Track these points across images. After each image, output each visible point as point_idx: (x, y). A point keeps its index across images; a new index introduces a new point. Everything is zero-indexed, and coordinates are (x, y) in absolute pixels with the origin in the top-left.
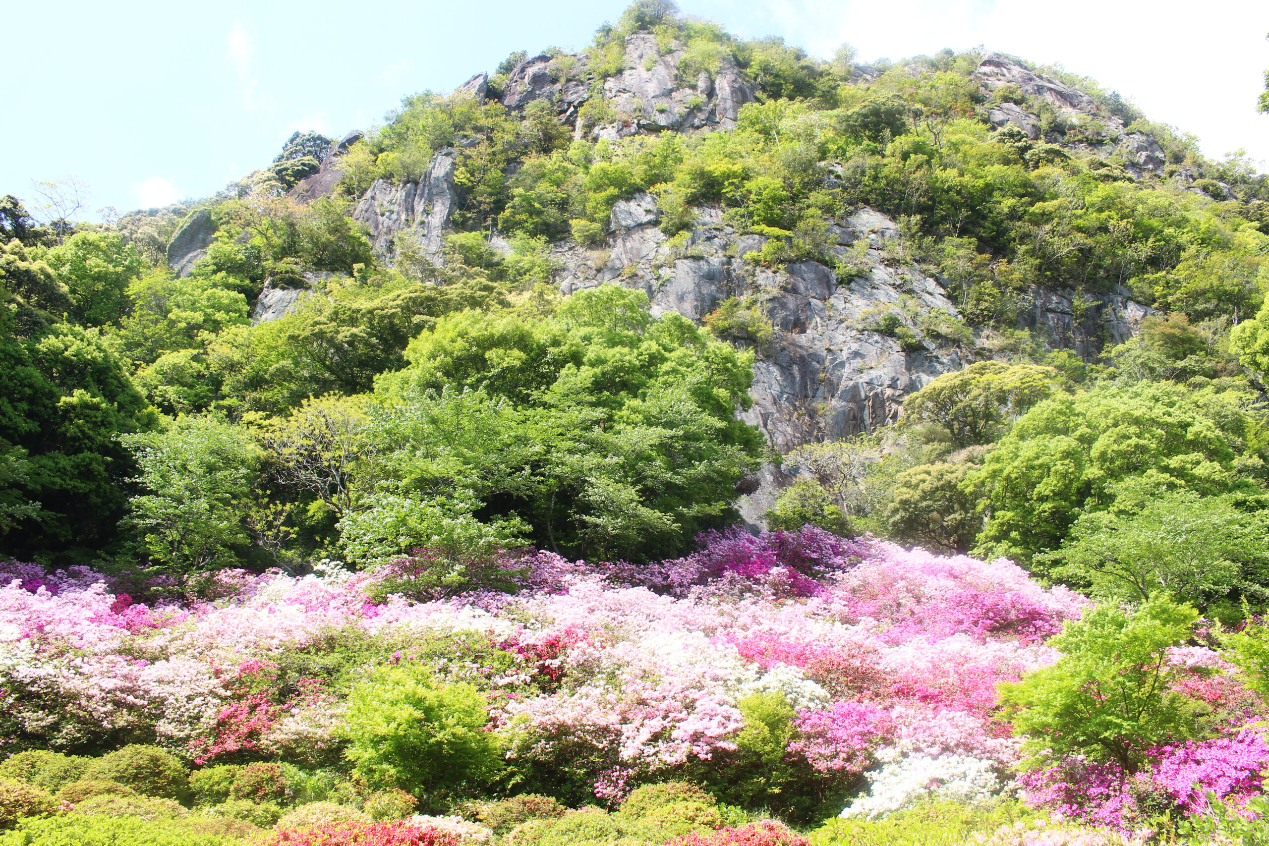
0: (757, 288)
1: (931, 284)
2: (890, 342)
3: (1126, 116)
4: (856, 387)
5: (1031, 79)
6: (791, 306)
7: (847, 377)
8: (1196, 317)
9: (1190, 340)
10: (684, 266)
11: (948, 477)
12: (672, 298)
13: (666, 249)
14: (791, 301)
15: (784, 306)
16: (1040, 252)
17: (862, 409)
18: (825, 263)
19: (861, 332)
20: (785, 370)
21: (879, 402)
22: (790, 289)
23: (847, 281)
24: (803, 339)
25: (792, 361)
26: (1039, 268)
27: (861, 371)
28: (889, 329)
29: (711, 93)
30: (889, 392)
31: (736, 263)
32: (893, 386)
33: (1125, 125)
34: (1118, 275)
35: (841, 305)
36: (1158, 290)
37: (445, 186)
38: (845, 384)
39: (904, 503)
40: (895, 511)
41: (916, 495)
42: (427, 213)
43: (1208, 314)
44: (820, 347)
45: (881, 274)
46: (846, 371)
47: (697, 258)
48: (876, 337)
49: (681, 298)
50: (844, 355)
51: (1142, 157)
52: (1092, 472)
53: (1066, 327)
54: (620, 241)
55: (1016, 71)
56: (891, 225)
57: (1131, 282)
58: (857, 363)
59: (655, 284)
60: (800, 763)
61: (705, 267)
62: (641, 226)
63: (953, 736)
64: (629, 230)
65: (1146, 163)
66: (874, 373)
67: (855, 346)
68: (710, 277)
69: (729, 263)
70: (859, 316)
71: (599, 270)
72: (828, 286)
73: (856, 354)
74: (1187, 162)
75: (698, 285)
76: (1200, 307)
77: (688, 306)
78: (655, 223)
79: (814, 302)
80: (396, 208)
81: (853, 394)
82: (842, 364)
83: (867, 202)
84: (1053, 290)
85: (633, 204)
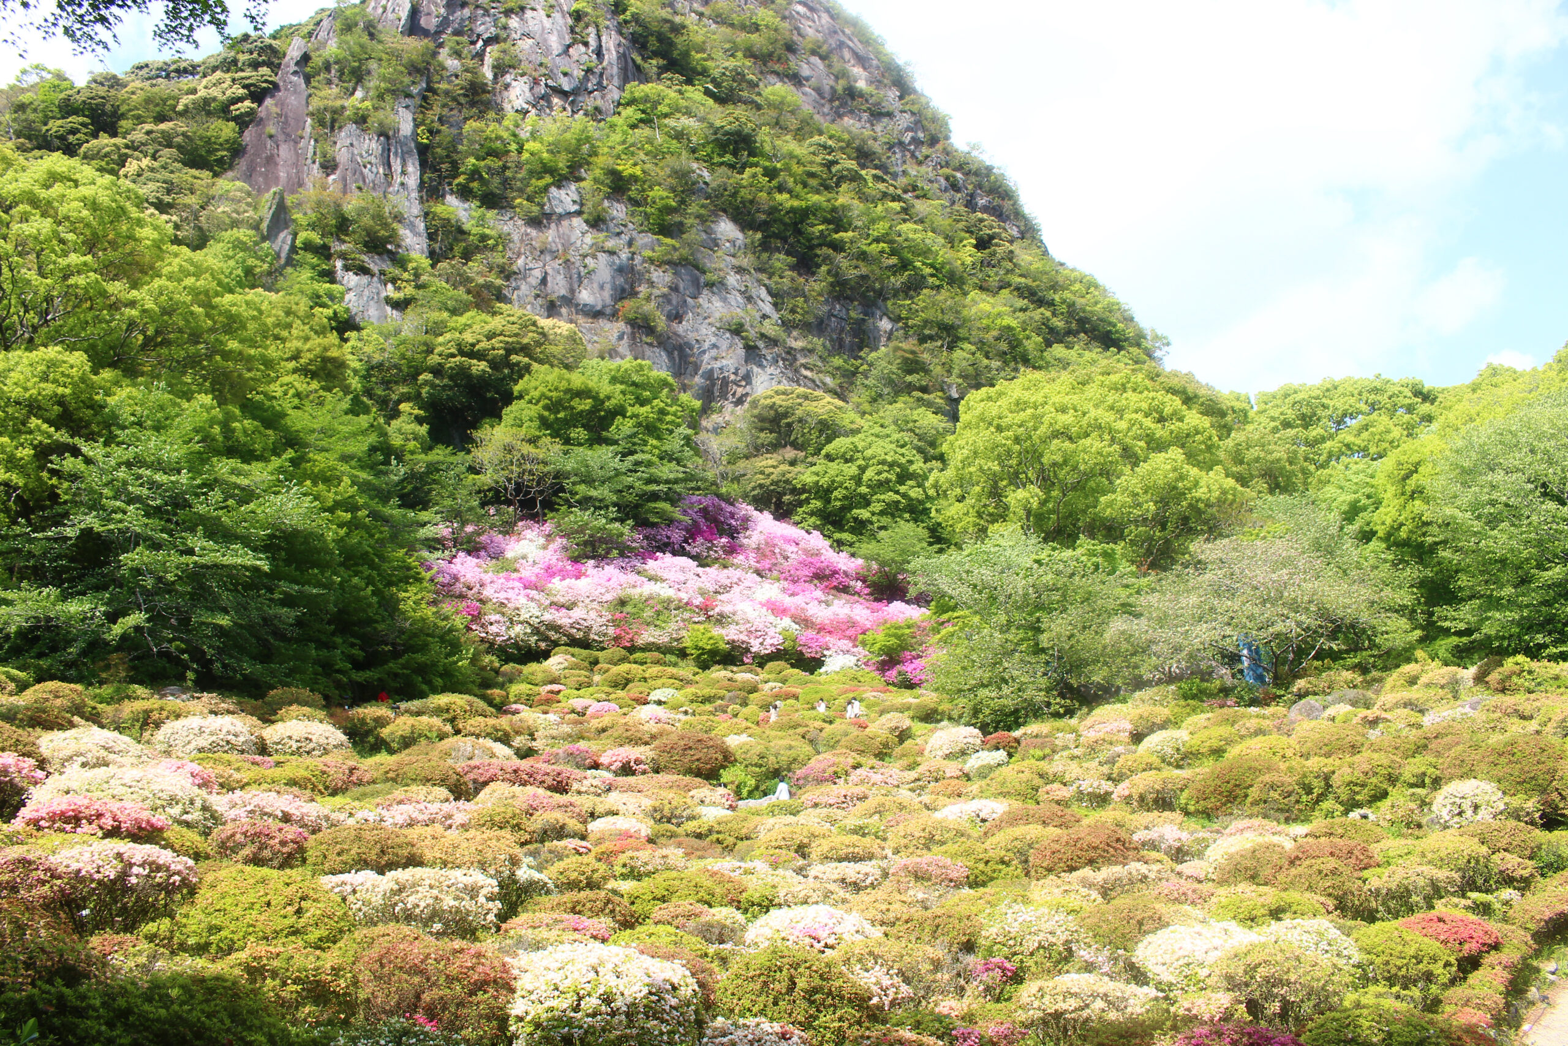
0: (651, 284)
1: (763, 292)
2: (737, 340)
3: (902, 85)
4: (712, 371)
5: (835, 32)
6: (674, 302)
7: (707, 362)
8: (923, 340)
9: (917, 362)
10: (603, 257)
11: (788, 476)
12: (595, 285)
13: (589, 239)
14: (675, 299)
15: (669, 302)
16: (835, 273)
17: (713, 385)
18: (697, 267)
19: (719, 329)
20: (670, 354)
21: (725, 382)
22: (674, 289)
23: (710, 285)
24: (680, 329)
25: (674, 348)
26: (832, 284)
27: (716, 359)
28: (737, 330)
29: (599, 53)
30: (732, 377)
31: (638, 259)
32: (736, 374)
33: (901, 98)
34: (881, 294)
35: (706, 305)
36: (904, 314)
37: (413, 145)
38: (705, 367)
39: (761, 486)
40: (754, 489)
41: (768, 482)
42: (404, 173)
43: (931, 338)
44: (691, 336)
45: (732, 279)
46: (706, 357)
47: (612, 253)
48: (728, 335)
49: (602, 287)
50: (706, 345)
51: (907, 137)
52: (863, 489)
53: (842, 330)
54: (553, 225)
55: (825, 18)
56: (740, 236)
57: (889, 303)
58: (714, 352)
59: (583, 271)
60: (801, 653)
61: (617, 262)
62: (570, 215)
63: (845, 648)
64: (561, 217)
65: (910, 144)
66: (724, 362)
67: (714, 340)
68: (620, 270)
69: (632, 259)
70: (717, 315)
71: (542, 252)
72: (697, 288)
73: (714, 346)
74: (939, 147)
75: (613, 277)
76: (927, 332)
77: (607, 294)
78: (579, 213)
79: (689, 300)
80: (374, 161)
81: (709, 375)
82: (704, 352)
83: (725, 211)
84: (837, 299)
85: (563, 192)
